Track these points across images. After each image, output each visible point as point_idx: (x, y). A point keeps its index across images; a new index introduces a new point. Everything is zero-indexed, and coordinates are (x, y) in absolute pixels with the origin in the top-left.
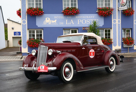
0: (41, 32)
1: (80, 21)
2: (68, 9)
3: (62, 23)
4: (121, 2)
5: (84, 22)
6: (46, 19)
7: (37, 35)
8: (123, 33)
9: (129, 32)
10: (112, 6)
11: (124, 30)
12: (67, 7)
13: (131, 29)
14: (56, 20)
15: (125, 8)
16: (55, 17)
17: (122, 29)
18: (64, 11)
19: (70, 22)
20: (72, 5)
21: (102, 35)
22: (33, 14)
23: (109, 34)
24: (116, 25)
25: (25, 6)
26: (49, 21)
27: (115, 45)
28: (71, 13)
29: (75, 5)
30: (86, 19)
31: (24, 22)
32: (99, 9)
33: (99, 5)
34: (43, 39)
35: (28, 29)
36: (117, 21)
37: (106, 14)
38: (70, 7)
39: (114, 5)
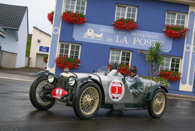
0: (78, 48)
1: (136, 40)
2: (122, 20)
3: (110, 40)
5: (143, 42)
6: (89, 30)
7: (72, 52)
10: (186, 25)
12: (120, 17)
14: (102, 34)
16: (102, 30)
18: (116, 23)
19: (123, 40)
20: (128, 15)
21: (168, 65)
22: (71, 21)
23: (178, 66)
24: (189, 53)
25: (61, 8)
26: (92, 34)
27: (184, 83)
28: (125, 26)
29: (133, 16)
30: (146, 39)
31: (56, 30)
32: (168, 27)
33: (168, 20)
34: (79, 58)
35: (60, 41)
36: (191, 48)
37: (177, 35)
38: (125, 18)
39: (191, 24)
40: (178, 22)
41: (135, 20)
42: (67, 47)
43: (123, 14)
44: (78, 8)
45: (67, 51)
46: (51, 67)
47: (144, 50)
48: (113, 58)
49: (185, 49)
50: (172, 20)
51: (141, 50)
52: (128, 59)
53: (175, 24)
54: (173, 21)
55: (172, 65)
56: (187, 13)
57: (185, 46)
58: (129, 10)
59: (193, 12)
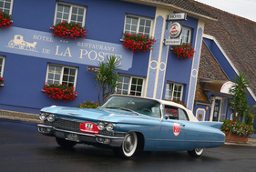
1: (84, 52)
2: (65, 24)
3: (48, 51)
4: (171, 30)
5: (93, 55)
6: (16, 37)
8: (168, 90)
9: (180, 90)
10: (152, 34)
11: (171, 86)
12: (62, 20)
13: (185, 85)
14: (35, 43)
15: (177, 42)
16: (35, 37)
17: (167, 81)
18: (55, 28)
19: (65, 53)
20: (73, 18)
21: (126, 87)
23: (140, 89)
24: (154, 72)
26: (21, 42)
28: (68, 33)
29: (80, 19)
30: (98, 51)
32: (127, 36)
33: (128, 27)
34: (2, 76)
36: (158, 65)
37: (139, 47)
38: (69, 21)
39: (158, 32)
40: (141, 29)
41: (83, 25)
43: (66, 17)
47: (94, 67)
48: (51, 76)
49: (150, 66)
50: (133, 26)
51: (90, 67)
52: (72, 79)
53: (138, 32)
54: (134, 28)
55: (133, 88)
56: (153, 18)
57: (150, 62)
58: (74, 11)
59: (160, 18)
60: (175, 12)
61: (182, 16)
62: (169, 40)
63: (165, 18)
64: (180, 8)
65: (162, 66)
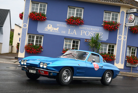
0: (41, 38)
1: (83, 32)
3: (64, 32)
4: (129, 18)
5: (87, 33)
6: (48, 25)
7: (37, 41)
8: (128, 50)
9: (135, 50)
10: (119, 21)
11: (130, 48)
12: (71, 16)
13: (137, 48)
14: (58, 28)
15: (133, 25)
16: (58, 25)
17: (128, 46)
18: (68, 20)
19: (73, 32)
20: (77, 14)
21: (105, 50)
22: (36, 19)
23: (113, 50)
24: (120, 41)
25: (28, 10)
26: (51, 28)
27: (118, 63)
28: (74, 22)
29: (81, 15)
30: (90, 31)
31: (25, 26)
32: (105, 22)
33: (106, 18)
34: (42, 45)
35: (28, 34)
36: (122, 37)
37: (112, 28)
38: (75, 16)
39: (122, 20)
40: (113, 19)
41: (82, 18)
42: (33, 37)
43: (73, 14)
44: (40, 9)
45: (33, 41)
46: (22, 52)
47: (88, 39)
48: (66, 45)
49: (118, 38)
51: (86, 39)
52: (77, 46)
53: (111, 20)
54: (109, 18)
55: (109, 50)
56: (119, 12)
57: (118, 36)
58: (77, 11)
59: (123, 12)
60: (131, 9)
61: (135, 10)
62: (128, 23)
63: (125, 12)
64: (133, 6)
65: (125, 38)
